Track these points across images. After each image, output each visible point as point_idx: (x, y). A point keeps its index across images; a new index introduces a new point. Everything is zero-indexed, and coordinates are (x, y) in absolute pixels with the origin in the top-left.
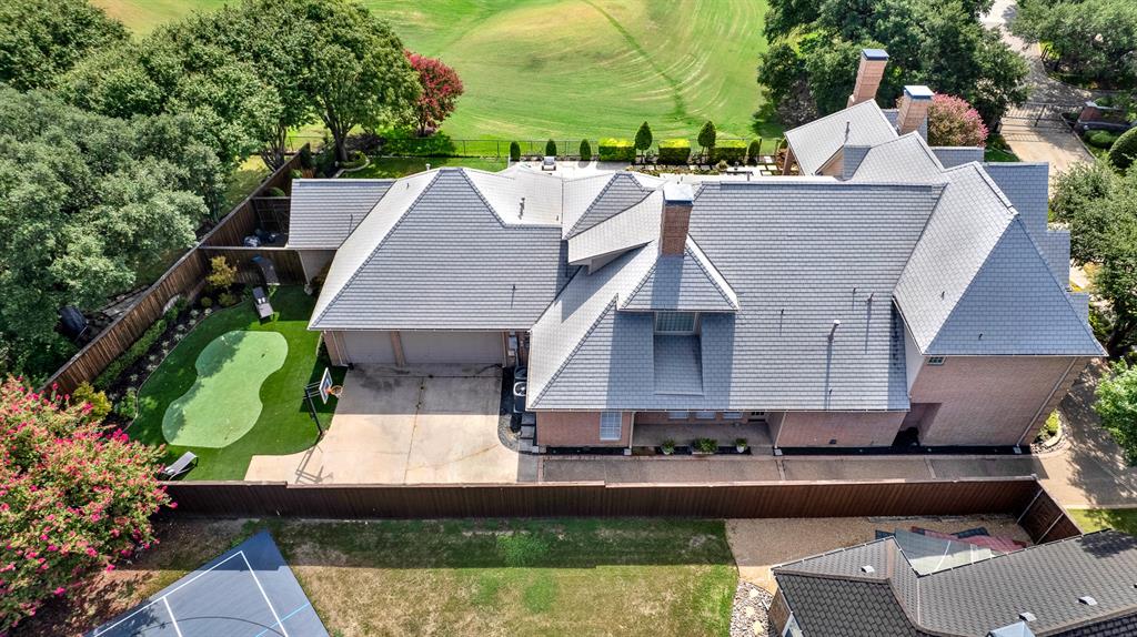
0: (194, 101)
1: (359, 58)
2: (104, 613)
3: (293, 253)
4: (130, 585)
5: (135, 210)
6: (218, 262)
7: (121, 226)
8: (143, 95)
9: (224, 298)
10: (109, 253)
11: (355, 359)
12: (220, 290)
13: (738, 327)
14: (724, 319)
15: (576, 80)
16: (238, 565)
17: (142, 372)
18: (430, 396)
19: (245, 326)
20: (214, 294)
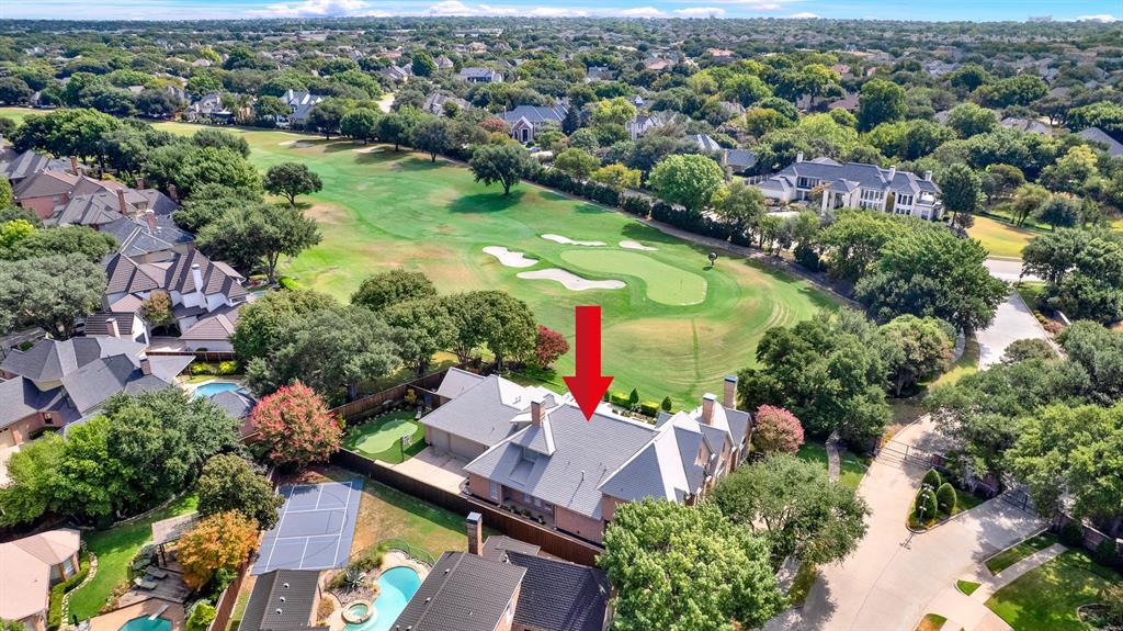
0: (423, 326)
1: (503, 325)
2: (306, 482)
3: (438, 397)
4: (317, 478)
5: (374, 356)
6: (411, 391)
7: (368, 360)
8: (406, 320)
9: (408, 407)
10: (361, 368)
11: (434, 443)
12: (408, 403)
13: (550, 464)
14: (546, 458)
15: (646, 363)
16: (348, 485)
17: (363, 422)
18: (448, 465)
19: (407, 419)
20: (405, 405)
